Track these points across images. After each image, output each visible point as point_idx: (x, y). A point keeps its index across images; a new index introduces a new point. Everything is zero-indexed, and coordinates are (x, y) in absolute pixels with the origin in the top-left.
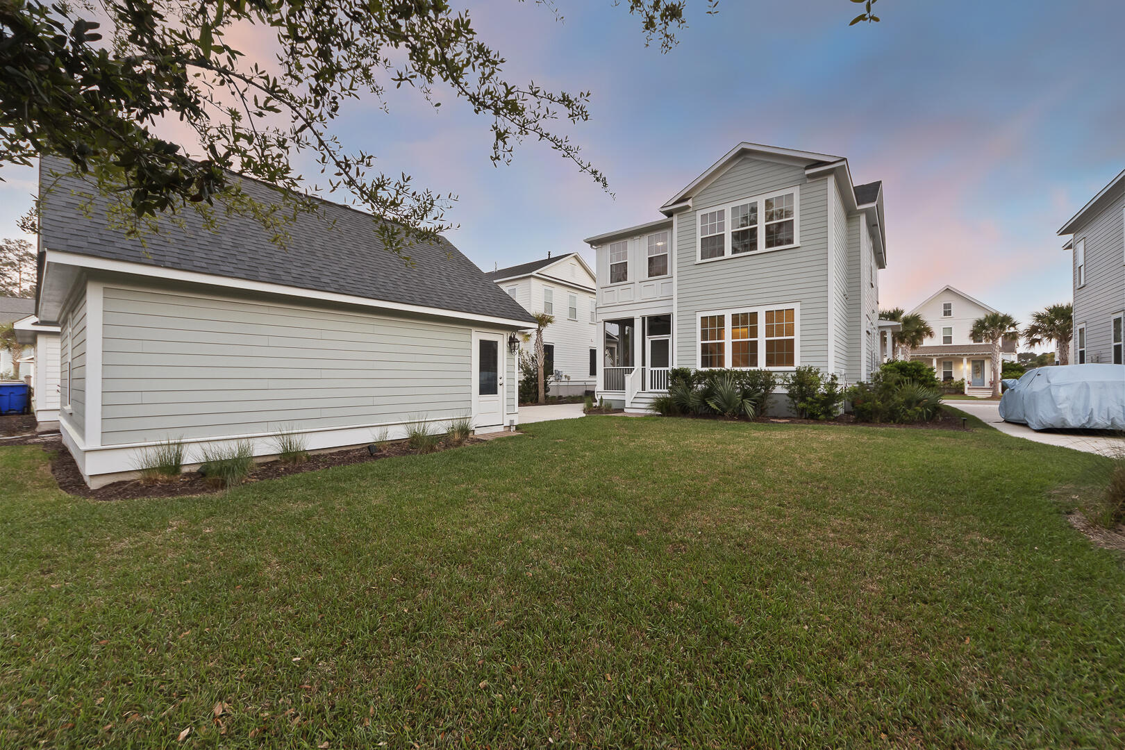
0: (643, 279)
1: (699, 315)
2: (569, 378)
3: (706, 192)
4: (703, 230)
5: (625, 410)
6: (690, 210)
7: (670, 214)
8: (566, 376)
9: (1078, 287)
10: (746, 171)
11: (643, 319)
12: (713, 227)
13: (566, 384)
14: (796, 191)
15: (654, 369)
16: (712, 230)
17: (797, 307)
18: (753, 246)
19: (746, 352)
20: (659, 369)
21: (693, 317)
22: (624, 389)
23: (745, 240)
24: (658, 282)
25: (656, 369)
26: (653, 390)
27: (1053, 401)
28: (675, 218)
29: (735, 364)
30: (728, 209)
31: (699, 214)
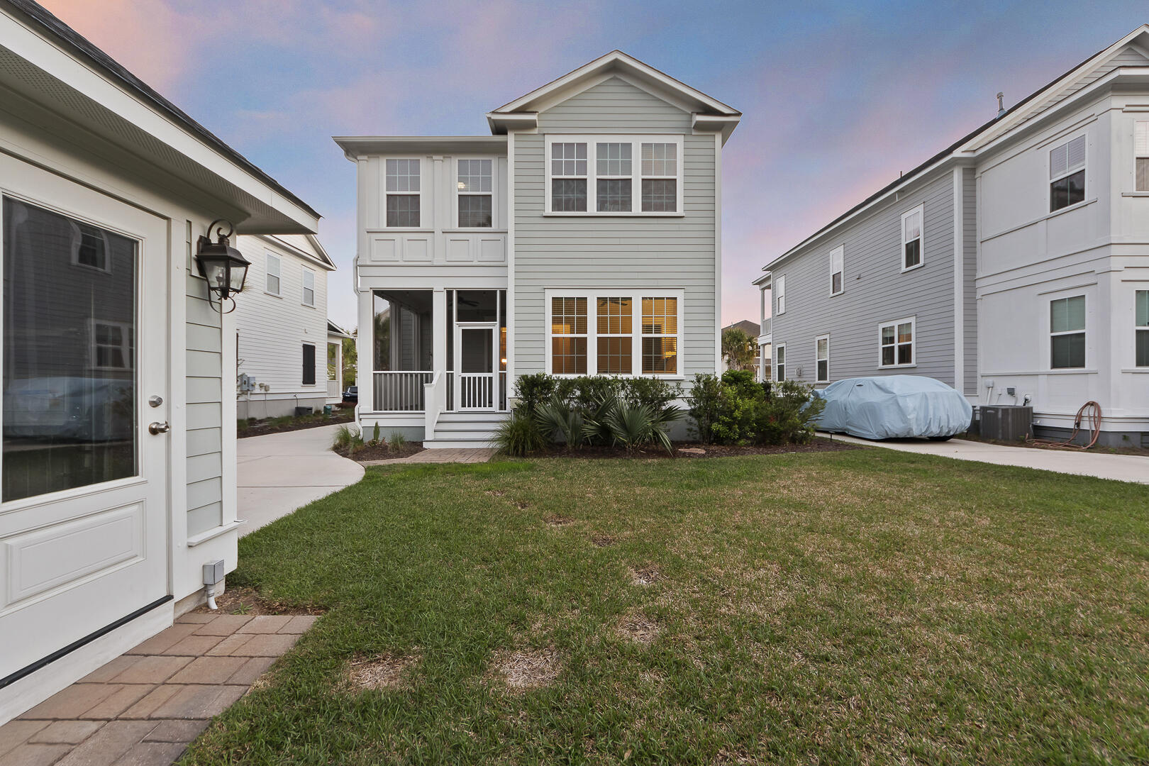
0: (447, 228)
1: (550, 295)
2: (266, 388)
3: (561, 110)
4: (556, 167)
5: (425, 445)
6: (536, 131)
7: (500, 129)
8: (261, 386)
9: (777, 314)
10: (616, 96)
11: (449, 293)
12: (569, 165)
13: (262, 398)
14: (679, 141)
15: (467, 375)
16: (569, 170)
17: (679, 295)
18: (627, 205)
19: (615, 354)
20: (477, 375)
21: (539, 296)
22: (422, 408)
23: (614, 193)
24: (476, 238)
25: (472, 375)
26: (467, 409)
27: (901, 412)
28: (511, 139)
29: (601, 368)
30: (592, 143)
31: (549, 140)
